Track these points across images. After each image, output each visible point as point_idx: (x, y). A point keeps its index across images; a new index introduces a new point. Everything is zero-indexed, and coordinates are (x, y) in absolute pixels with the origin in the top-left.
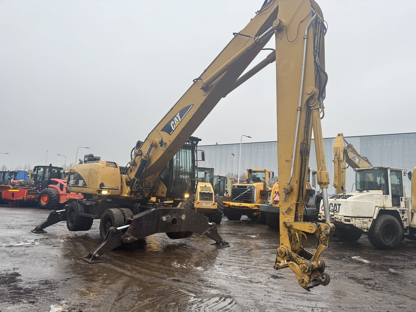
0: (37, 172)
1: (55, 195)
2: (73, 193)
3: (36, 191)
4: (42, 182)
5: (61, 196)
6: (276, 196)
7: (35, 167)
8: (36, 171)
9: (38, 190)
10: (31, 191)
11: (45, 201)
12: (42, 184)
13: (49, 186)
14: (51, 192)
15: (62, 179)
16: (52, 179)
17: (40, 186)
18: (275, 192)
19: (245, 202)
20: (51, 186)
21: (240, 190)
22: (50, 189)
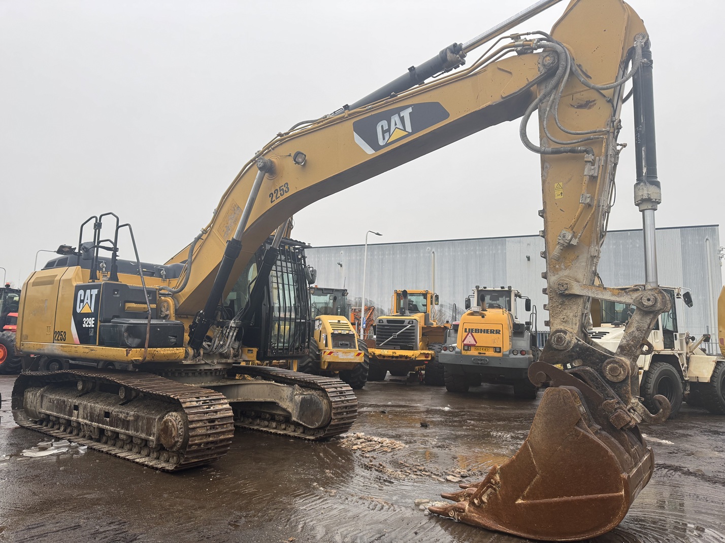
6: (468, 336)
13: (6, 327)
14: (12, 341)
16: (11, 314)
18: (466, 329)
19: (402, 348)
20: (10, 328)
21: (392, 328)
22: (9, 335)
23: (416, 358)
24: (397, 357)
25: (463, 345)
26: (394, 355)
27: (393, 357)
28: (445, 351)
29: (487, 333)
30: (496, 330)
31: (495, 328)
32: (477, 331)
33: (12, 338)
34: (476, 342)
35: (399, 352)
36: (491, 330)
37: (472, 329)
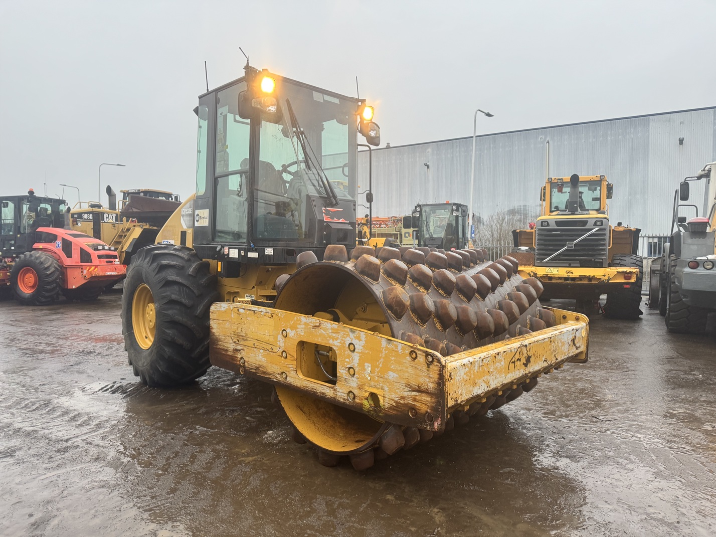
1: (52, 269)
2: (100, 261)
3: (5, 262)
4: (15, 239)
5: (68, 269)
9: (8, 257)
11: (31, 285)
12: (15, 242)
13: (36, 246)
14: (42, 263)
15: (65, 227)
16: (40, 229)
17: (13, 248)
19: (583, 265)
20: (41, 247)
21: (564, 233)
22: (38, 255)
23: (609, 279)
24: (573, 279)
26: (571, 275)
27: (566, 279)
33: (42, 260)
35: (578, 272)
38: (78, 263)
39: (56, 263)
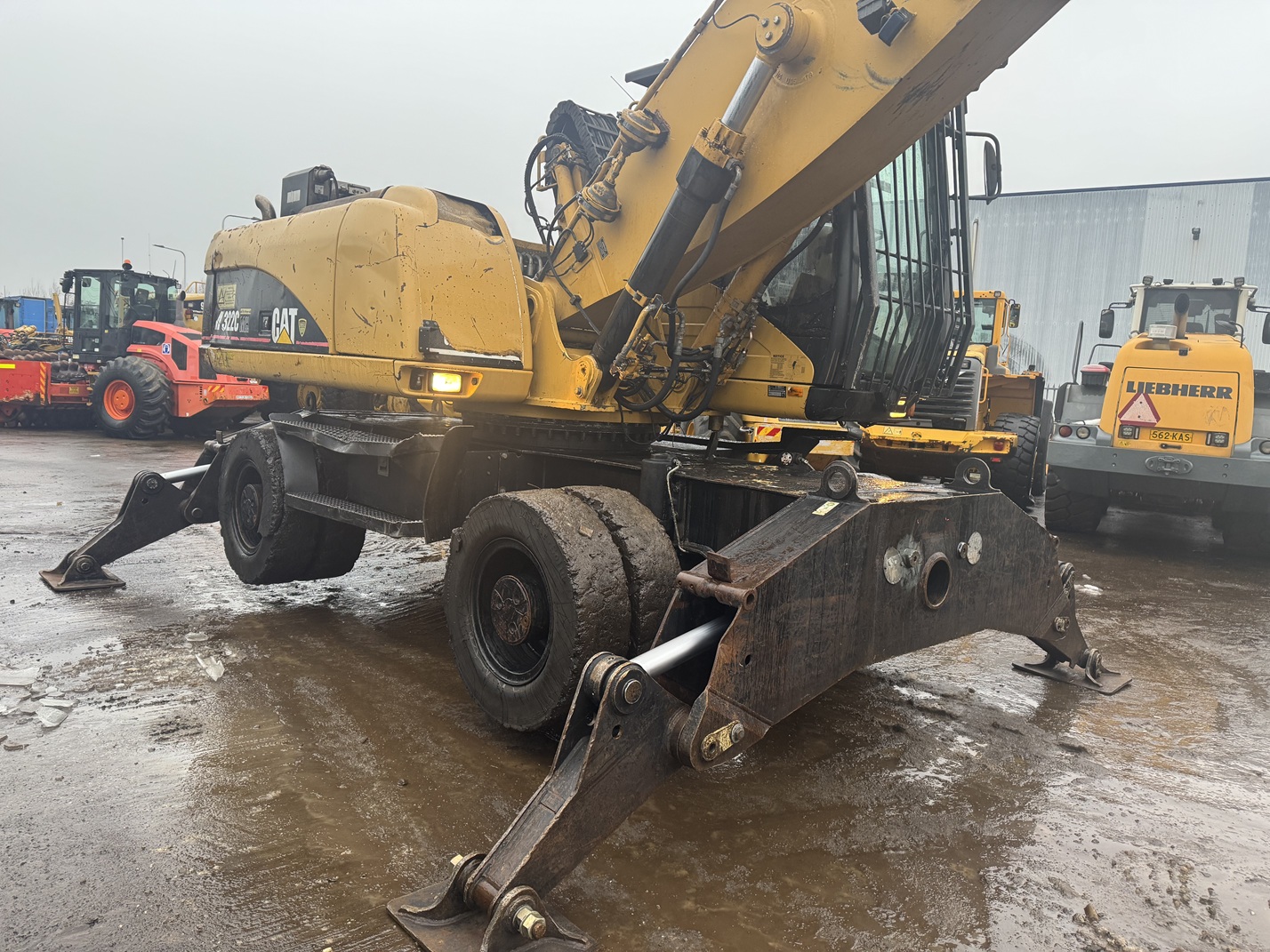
0: (78, 294)
1: (156, 386)
2: (228, 379)
3: (83, 370)
4: (100, 334)
5: (180, 387)
6: (1137, 403)
7: (69, 275)
8: (73, 290)
9: (88, 363)
10: (65, 367)
11: (123, 407)
12: (101, 341)
13: (131, 348)
14: (141, 375)
15: (177, 322)
16: (139, 323)
17: (97, 350)
18: (1131, 384)
19: (937, 425)
20: (139, 351)
22: (135, 363)
23: (971, 448)
24: (922, 445)
25: (1119, 423)
26: (917, 439)
27: (912, 444)
28: (1063, 435)
29: (1193, 394)
30: (1220, 389)
31: (1216, 382)
32: (1163, 389)
33: (141, 371)
34: (1158, 418)
35: (929, 435)
36: (1204, 388)
37: (1150, 385)
38: (196, 378)
39: (162, 377)
